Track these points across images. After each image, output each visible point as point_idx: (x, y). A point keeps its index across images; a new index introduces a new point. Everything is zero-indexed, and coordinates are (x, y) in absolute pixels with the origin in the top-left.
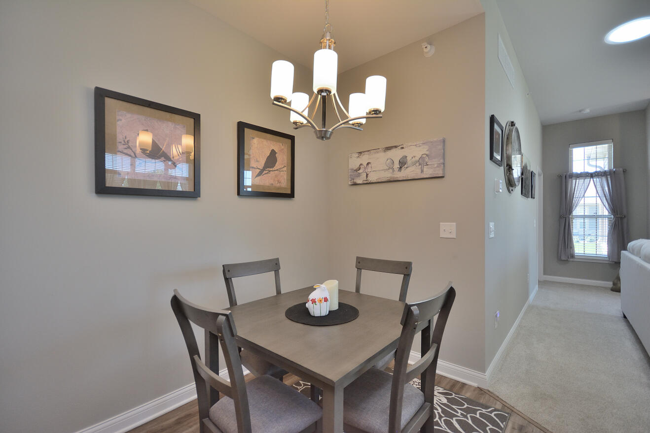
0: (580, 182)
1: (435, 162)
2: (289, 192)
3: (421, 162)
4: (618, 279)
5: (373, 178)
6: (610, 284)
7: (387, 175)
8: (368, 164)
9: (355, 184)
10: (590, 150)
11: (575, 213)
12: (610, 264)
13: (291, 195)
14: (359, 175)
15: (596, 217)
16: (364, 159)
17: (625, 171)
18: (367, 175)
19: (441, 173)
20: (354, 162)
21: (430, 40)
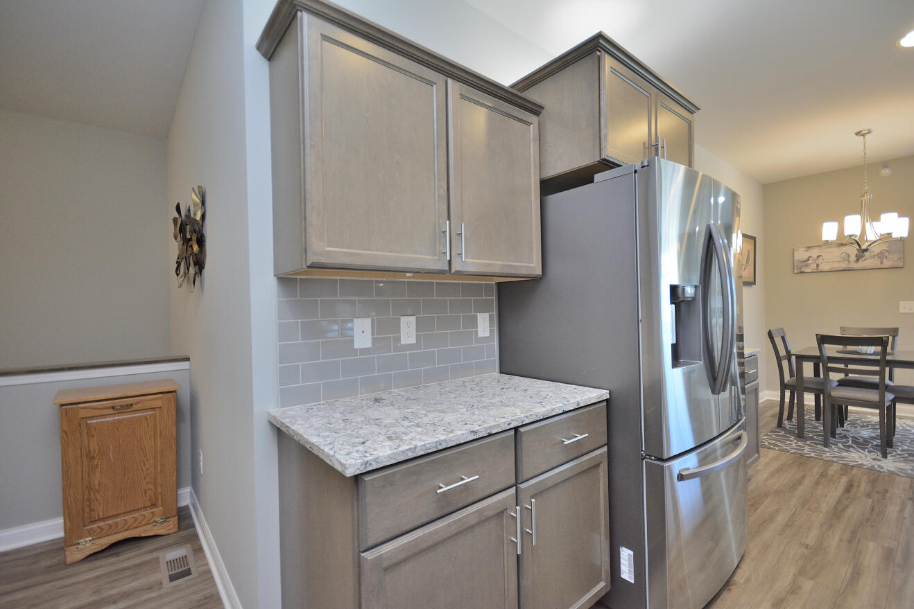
1: (895, 257)
2: (752, 281)
3: (881, 256)
5: (824, 267)
7: (844, 265)
8: (819, 256)
9: (803, 272)
13: (754, 283)
14: (808, 265)
16: (814, 253)
18: (818, 266)
19: (901, 265)
20: (801, 255)
21: (885, 164)
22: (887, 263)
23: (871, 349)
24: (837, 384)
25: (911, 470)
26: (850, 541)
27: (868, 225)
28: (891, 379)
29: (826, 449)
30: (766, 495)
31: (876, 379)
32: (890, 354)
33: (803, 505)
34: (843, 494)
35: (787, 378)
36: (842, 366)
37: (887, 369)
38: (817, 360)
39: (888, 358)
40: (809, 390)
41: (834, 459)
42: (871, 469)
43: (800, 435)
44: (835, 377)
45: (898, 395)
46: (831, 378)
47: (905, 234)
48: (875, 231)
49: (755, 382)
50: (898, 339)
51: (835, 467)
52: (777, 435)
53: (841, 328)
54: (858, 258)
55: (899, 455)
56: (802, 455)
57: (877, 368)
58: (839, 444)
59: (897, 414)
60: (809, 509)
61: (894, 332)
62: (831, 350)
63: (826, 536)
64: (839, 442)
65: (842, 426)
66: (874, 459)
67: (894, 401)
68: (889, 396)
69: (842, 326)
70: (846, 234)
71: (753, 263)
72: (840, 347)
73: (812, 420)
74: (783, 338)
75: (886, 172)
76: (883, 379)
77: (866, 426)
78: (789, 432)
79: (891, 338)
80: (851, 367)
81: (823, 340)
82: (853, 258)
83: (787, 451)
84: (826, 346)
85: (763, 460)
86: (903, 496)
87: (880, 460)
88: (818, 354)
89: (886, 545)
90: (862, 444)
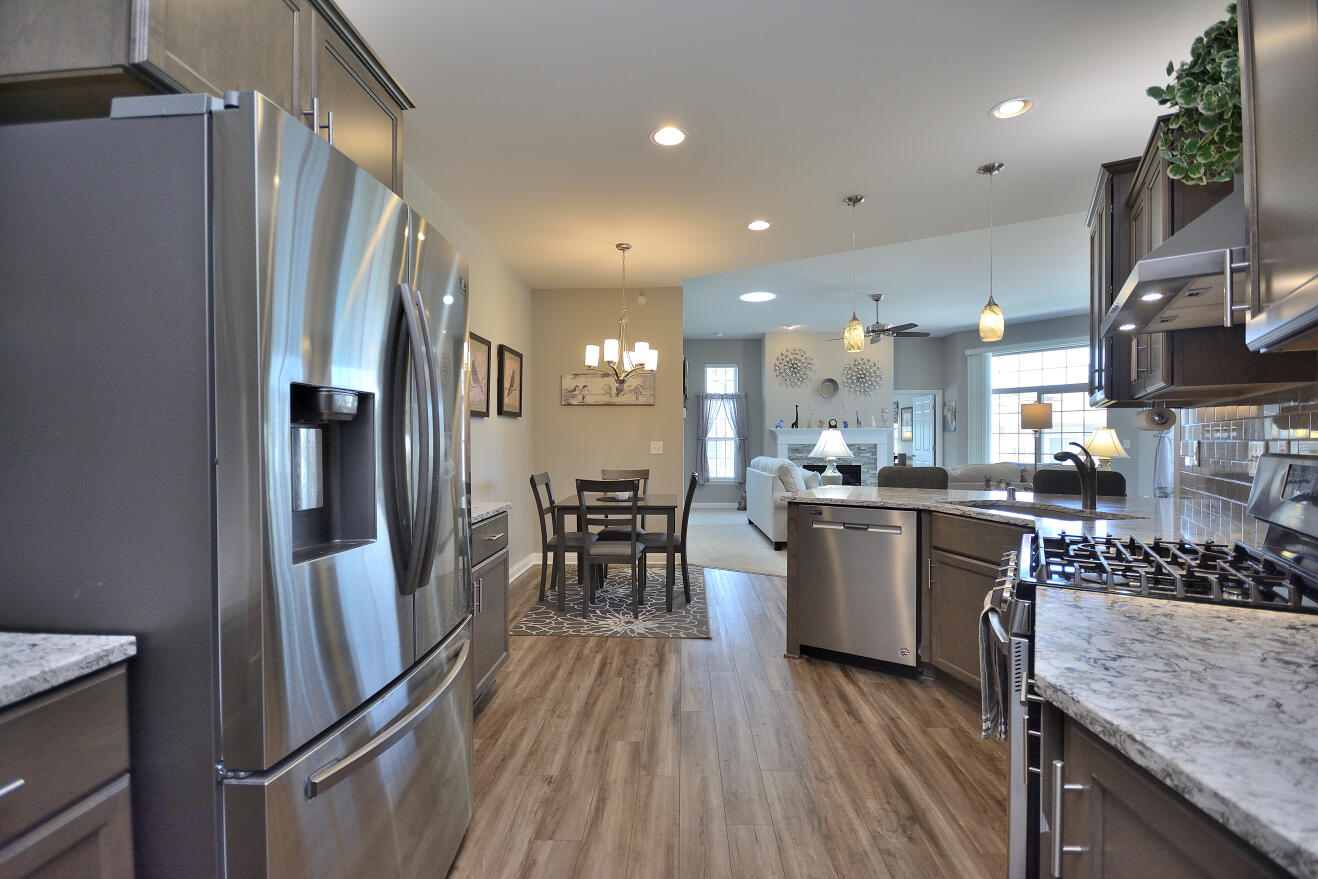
0: (714, 402)
1: (648, 393)
2: (517, 411)
3: (636, 391)
4: (744, 499)
5: (589, 400)
6: (736, 505)
7: (605, 399)
8: (584, 387)
9: (570, 405)
10: (721, 371)
11: (709, 436)
12: (736, 486)
13: (519, 414)
14: (574, 396)
15: (725, 439)
16: (581, 382)
17: (746, 396)
18: (583, 397)
19: (652, 402)
20: (569, 383)
21: (642, 292)
22: (642, 400)
23: (626, 495)
24: (597, 537)
25: (658, 628)
26: (598, 750)
27: (625, 353)
28: (643, 527)
29: (585, 621)
30: (512, 712)
31: (628, 528)
32: (642, 499)
33: (553, 711)
34: (595, 680)
35: (550, 535)
36: (602, 517)
37: (639, 517)
38: (580, 511)
39: (640, 504)
40: (571, 549)
41: (591, 632)
42: (624, 636)
43: (561, 609)
44: (594, 529)
45: (649, 545)
46: (590, 531)
47: (655, 368)
48: (631, 361)
49: (504, 551)
50: (649, 481)
51: (592, 643)
52: (536, 614)
53: (603, 471)
54: (619, 391)
55: (648, 611)
56: (560, 636)
57: (629, 517)
58: (598, 611)
59: (647, 563)
60: (559, 716)
61: (645, 474)
62: (591, 498)
63: (573, 753)
64: (597, 608)
65: (602, 587)
66: (627, 623)
67: (644, 552)
68: (640, 547)
69: (605, 469)
70: (605, 360)
71: (518, 388)
72: (600, 494)
73: (574, 585)
74: (547, 485)
75: (642, 300)
76: (634, 527)
77: (623, 583)
78: (550, 605)
79: (642, 482)
80: (611, 517)
81: (583, 486)
82: (614, 391)
83: (544, 633)
84: (585, 493)
85: (516, 655)
86: (650, 664)
87: (632, 623)
88: (578, 504)
89: (634, 740)
90: (617, 606)
